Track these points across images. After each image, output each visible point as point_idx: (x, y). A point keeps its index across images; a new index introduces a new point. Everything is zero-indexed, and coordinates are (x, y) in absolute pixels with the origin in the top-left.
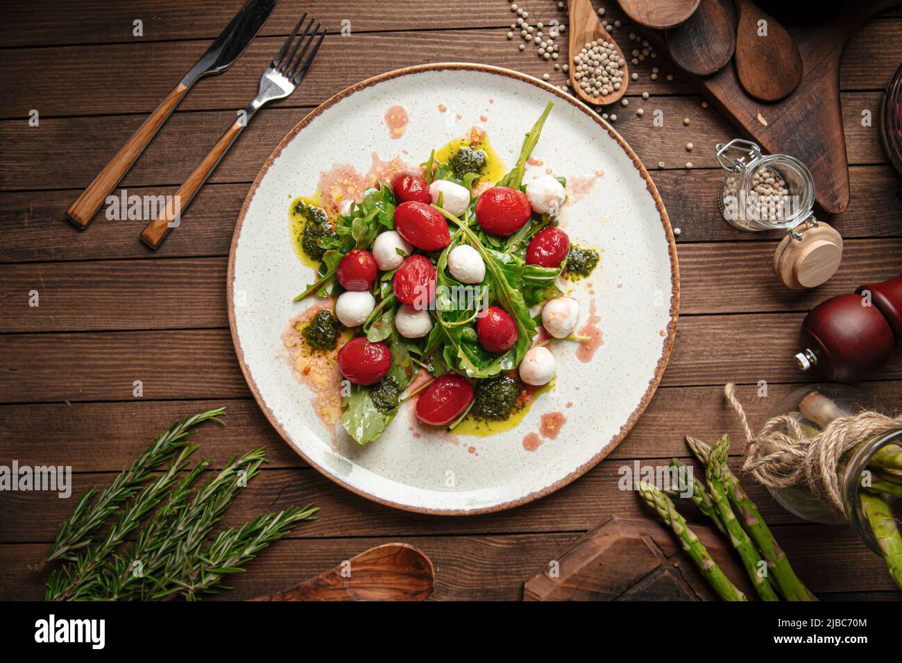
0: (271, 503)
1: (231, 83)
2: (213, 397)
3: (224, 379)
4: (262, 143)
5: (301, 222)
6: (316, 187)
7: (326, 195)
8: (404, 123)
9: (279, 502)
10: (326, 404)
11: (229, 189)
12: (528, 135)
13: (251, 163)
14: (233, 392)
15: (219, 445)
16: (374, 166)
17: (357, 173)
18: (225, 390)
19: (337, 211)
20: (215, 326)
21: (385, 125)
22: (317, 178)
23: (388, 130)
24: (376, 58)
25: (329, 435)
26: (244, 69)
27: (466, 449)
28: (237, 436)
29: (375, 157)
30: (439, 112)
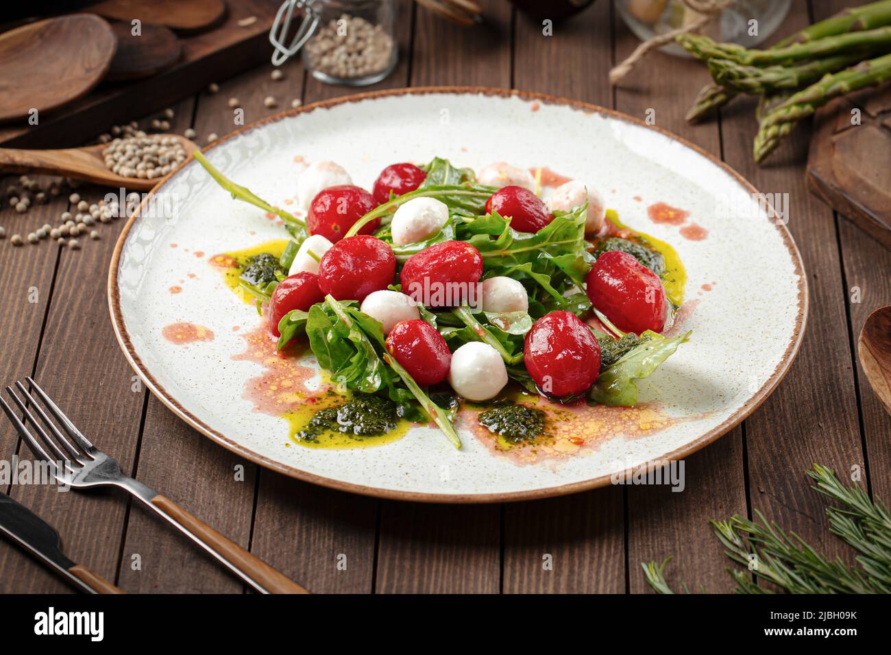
0: (810, 521)
1: (79, 529)
2: (623, 577)
3: (591, 563)
4: (189, 498)
5: (331, 436)
6: (276, 419)
7: (291, 409)
8: (189, 326)
9: (807, 512)
10: (634, 424)
11: (261, 540)
12: (235, 197)
13: (221, 514)
14: (615, 554)
15: (709, 577)
16: (253, 359)
17: (262, 376)
18: (611, 563)
19: (319, 399)
20: (497, 568)
21: (190, 345)
22: (261, 416)
23: (200, 343)
24: (77, 373)
25: (684, 424)
26: (59, 513)
27: (705, 293)
28: (692, 555)
29: (240, 357)
30: (179, 294)
